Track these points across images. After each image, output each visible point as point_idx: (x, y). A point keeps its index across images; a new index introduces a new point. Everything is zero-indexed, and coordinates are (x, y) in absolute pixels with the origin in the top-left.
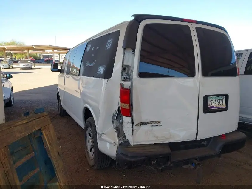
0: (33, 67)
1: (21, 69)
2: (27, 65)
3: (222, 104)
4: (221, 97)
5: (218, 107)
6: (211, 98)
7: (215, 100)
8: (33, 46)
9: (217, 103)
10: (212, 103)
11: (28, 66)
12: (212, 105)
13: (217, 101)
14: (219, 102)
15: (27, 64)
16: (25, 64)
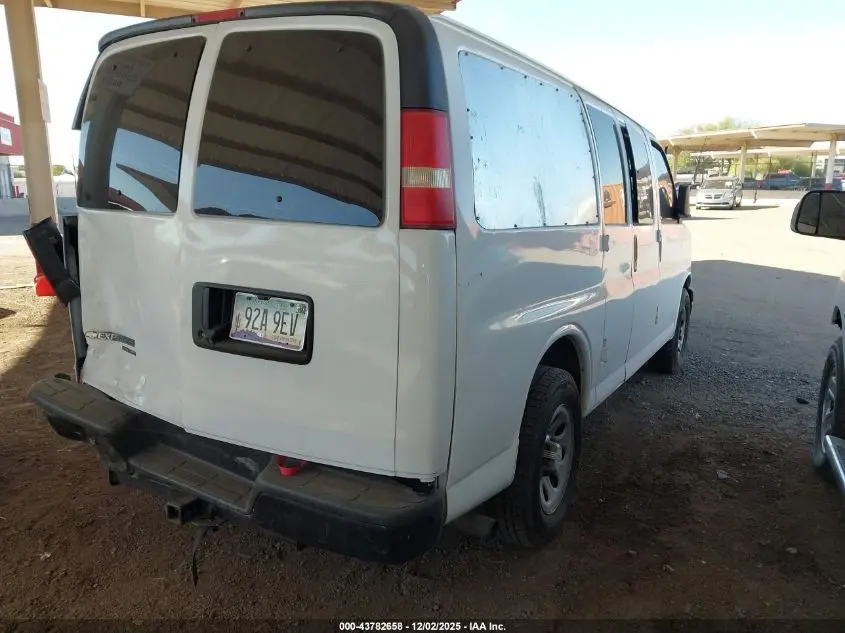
0: (745, 202)
1: (699, 208)
2: (717, 197)
3: (292, 334)
4: (292, 305)
5: (273, 343)
6: (250, 298)
7: (266, 312)
8: (752, 131)
9: (271, 326)
10: (249, 319)
11: (721, 200)
12: (250, 328)
13: (270, 317)
14: (280, 323)
15: (719, 192)
16: (713, 192)
